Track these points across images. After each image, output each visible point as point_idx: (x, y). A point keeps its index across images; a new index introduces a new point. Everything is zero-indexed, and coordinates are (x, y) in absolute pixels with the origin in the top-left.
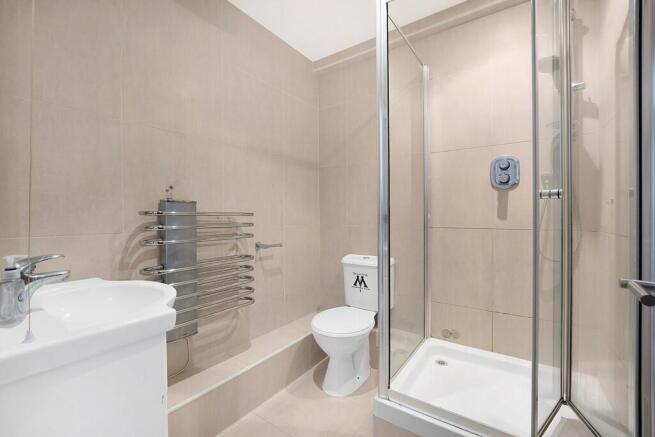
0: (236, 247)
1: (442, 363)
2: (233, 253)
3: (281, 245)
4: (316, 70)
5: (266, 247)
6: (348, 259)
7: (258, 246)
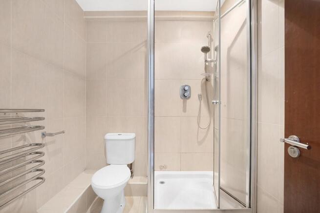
0: (24, 138)
1: (162, 183)
2: (21, 144)
3: (63, 132)
4: (85, 17)
5: (51, 135)
6: (109, 136)
7: (44, 135)
